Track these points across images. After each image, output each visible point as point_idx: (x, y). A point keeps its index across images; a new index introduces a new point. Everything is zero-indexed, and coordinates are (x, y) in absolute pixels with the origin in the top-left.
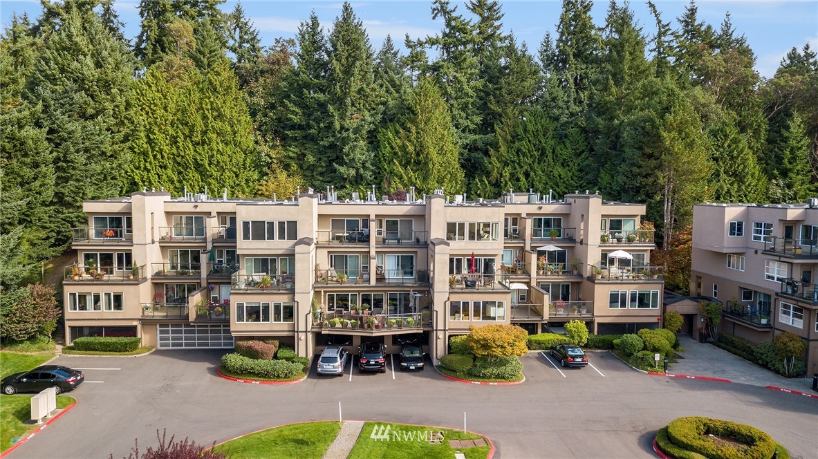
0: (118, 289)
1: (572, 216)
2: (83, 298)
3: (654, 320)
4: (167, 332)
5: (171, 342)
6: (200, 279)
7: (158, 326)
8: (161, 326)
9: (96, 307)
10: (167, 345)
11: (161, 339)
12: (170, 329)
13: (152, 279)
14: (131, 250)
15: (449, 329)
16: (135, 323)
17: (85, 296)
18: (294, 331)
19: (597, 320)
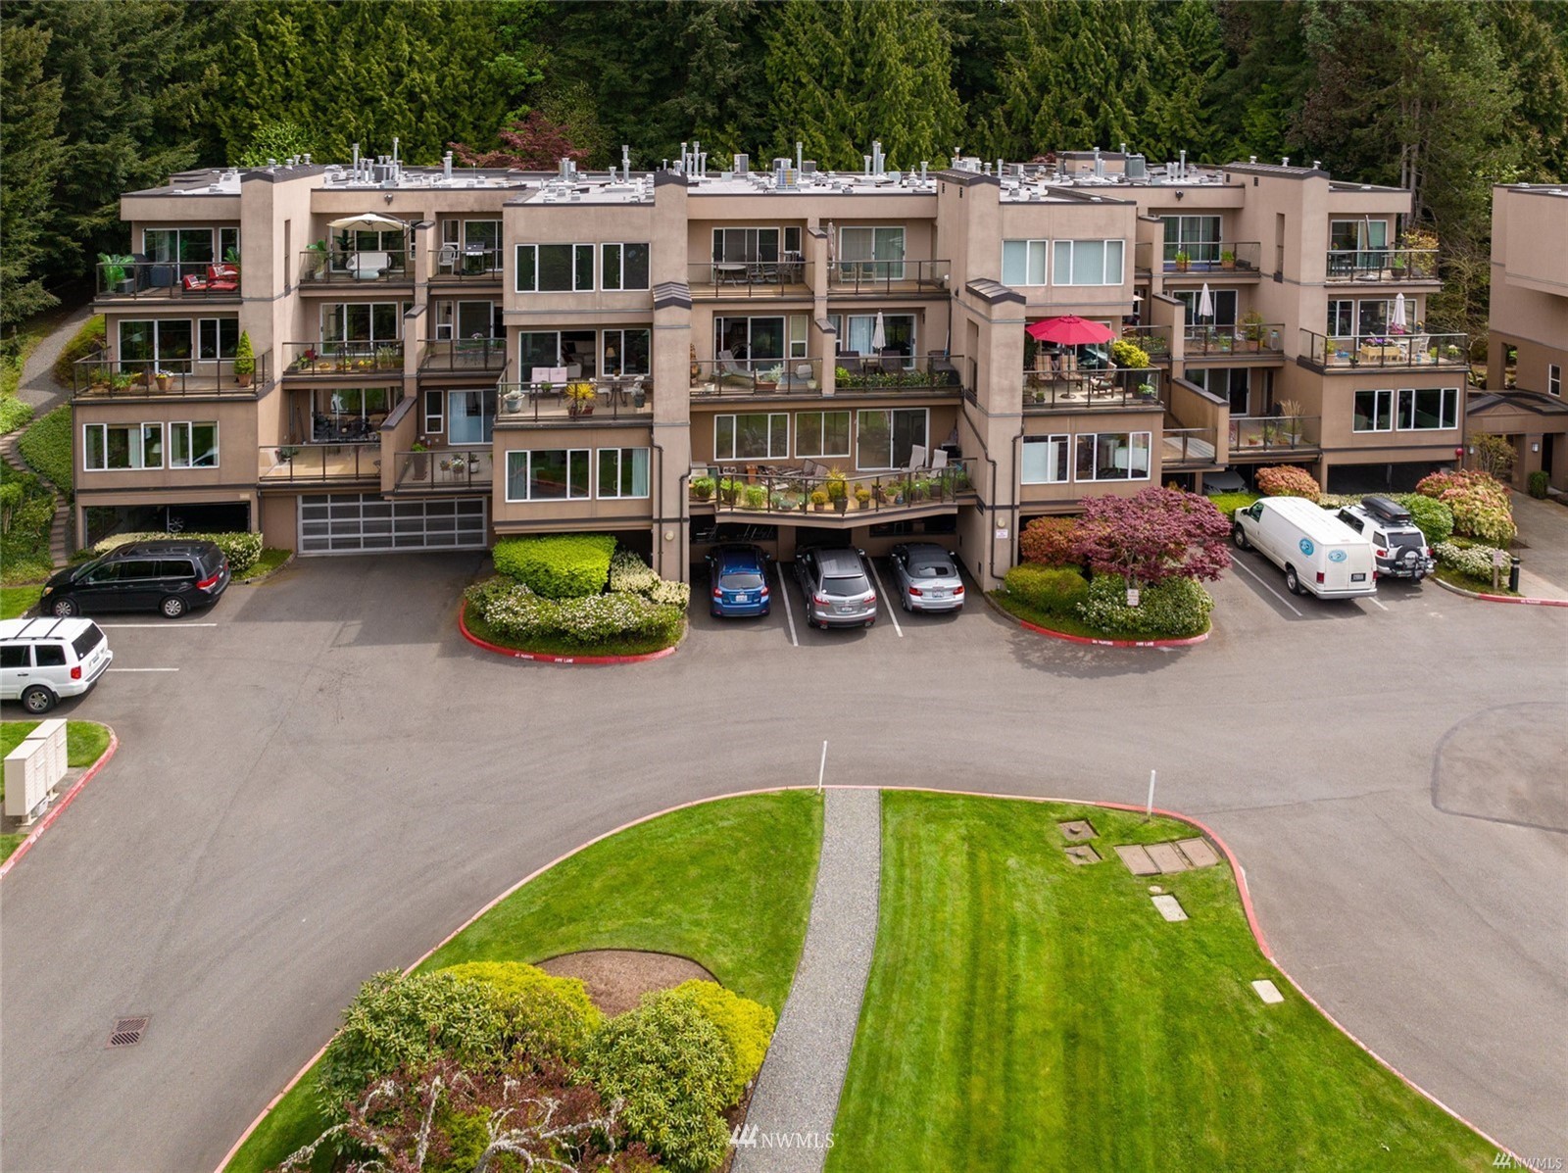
0: (204, 415)
1: (1247, 215)
2: (120, 435)
3: (1448, 455)
4: (322, 513)
5: (330, 536)
6: (402, 380)
7: (300, 499)
8: (306, 500)
9: (152, 459)
10: (322, 545)
11: (307, 530)
12: (329, 505)
13: (284, 381)
14: (237, 313)
15: (1022, 503)
16: (244, 496)
17: (126, 431)
18: (650, 518)
19: (1328, 460)
